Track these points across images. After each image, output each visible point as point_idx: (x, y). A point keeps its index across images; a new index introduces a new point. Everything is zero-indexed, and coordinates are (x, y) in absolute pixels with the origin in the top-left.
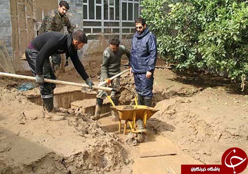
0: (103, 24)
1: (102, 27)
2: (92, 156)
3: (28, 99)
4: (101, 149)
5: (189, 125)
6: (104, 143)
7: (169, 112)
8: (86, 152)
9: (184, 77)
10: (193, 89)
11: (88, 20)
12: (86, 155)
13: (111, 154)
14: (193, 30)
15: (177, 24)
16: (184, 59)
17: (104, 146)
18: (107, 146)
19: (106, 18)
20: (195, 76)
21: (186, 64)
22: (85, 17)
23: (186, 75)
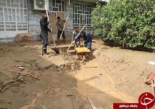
0: (80, 25)
1: (80, 26)
2: (66, 66)
3: (52, 49)
4: (70, 64)
5: (104, 58)
6: (72, 62)
7: (98, 54)
8: (64, 65)
9: (107, 44)
10: (109, 47)
11: (75, 24)
12: (64, 66)
13: (73, 66)
14: (109, 27)
15: (103, 25)
16: (106, 37)
17: (71, 63)
18: (72, 63)
19: (81, 23)
20: (111, 43)
21: (106, 39)
22: (74, 23)
23: (108, 43)
